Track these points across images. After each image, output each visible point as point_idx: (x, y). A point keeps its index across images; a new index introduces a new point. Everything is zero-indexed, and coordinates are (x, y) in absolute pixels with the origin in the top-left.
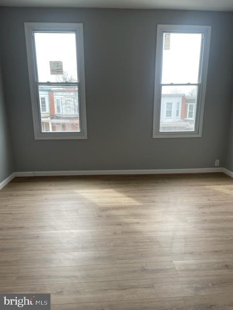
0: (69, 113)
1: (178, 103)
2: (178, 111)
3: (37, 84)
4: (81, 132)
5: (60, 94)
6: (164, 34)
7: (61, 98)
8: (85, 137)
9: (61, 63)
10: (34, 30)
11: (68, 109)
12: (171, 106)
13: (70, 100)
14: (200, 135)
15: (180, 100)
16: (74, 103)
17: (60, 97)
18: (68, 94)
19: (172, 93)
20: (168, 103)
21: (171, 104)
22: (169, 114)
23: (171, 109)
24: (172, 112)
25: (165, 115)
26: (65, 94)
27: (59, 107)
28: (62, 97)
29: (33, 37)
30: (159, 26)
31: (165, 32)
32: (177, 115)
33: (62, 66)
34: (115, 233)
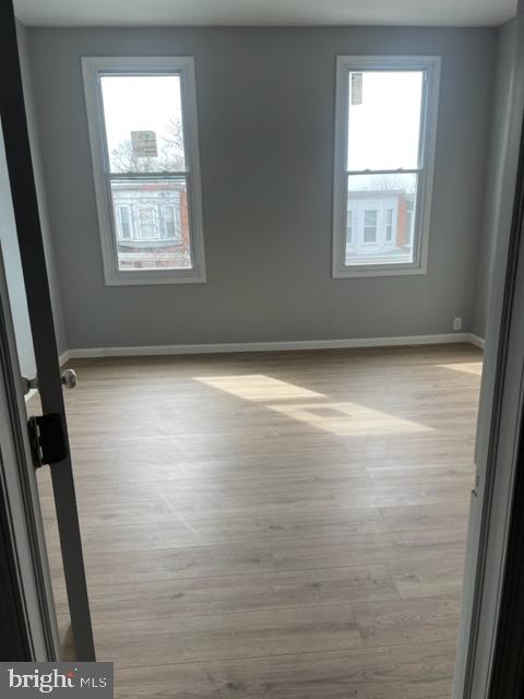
0: (150, 238)
1: (391, 211)
2: (389, 229)
3: (107, 177)
4: (194, 270)
5: (129, 195)
6: (351, 73)
7: (131, 205)
8: (203, 279)
9: (154, 134)
10: (100, 71)
11: (148, 229)
12: (375, 217)
13: (151, 209)
14: (423, 271)
15: (393, 204)
16: (160, 214)
17: (129, 202)
19: (376, 190)
20: (367, 212)
21: (375, 212)
22: (370, 235)
23: (375, 224)
24: (378, 231)
25: (363, 239)
26: (139, 195)
27: (127, 224)
28: (135, 201)
29: (99, 85)
30: (341, 59)
31: (353, 70)
32: (389, 237)
33: (155, 141)
34: (268, 437)
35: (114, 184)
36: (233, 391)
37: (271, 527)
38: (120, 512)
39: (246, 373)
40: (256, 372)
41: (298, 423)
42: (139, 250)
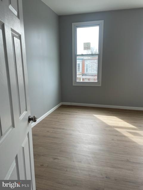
0: (93, 73)
3: (76, 56)
4: (98, 82)
7: (89, 64)
8: (100, 85)
9: (90, 43)
10: (77, 27)
11: (92, 70)
17: (88, 63)
18: (93, 61)
26: (91, 61)
27: (87, 69)
28: (90, 63)
29: (76, 30)
33: (90, 45)
34: (113, 140)
35: (78, 58)
36: (105, 121)
37: (106, 177)
38: (59, 158)
39: (110, 115)
40: (114, 116)
41: (125, 136)
42: (90, 75)
